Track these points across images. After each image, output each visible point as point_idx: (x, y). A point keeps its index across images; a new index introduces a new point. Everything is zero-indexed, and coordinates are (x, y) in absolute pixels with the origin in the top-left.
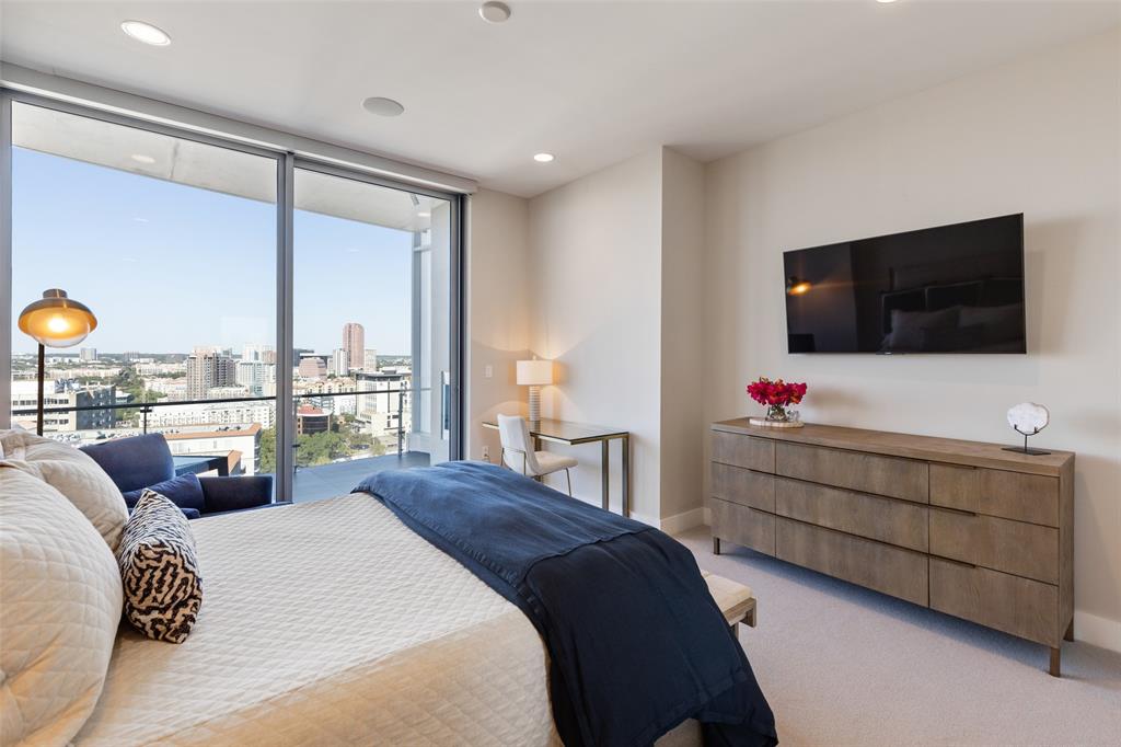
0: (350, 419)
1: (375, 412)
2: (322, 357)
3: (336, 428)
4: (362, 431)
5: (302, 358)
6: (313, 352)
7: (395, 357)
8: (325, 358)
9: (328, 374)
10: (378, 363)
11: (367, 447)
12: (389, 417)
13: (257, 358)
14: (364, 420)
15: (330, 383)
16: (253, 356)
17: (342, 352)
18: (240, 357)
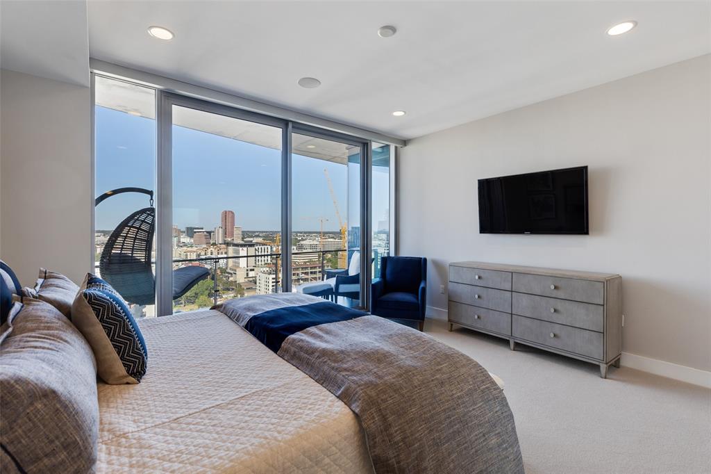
0: (224, 271)
1: (238, 267)
2: (207, 232)
4: (231, 279)
6: (202, 229)
7: (255, 232)
8: (209, 233)
9: (212, 242)
10: (243, 235)
11: (233, 289)
12: (247, 270)
14: (232, 272)
15: (212, 249)
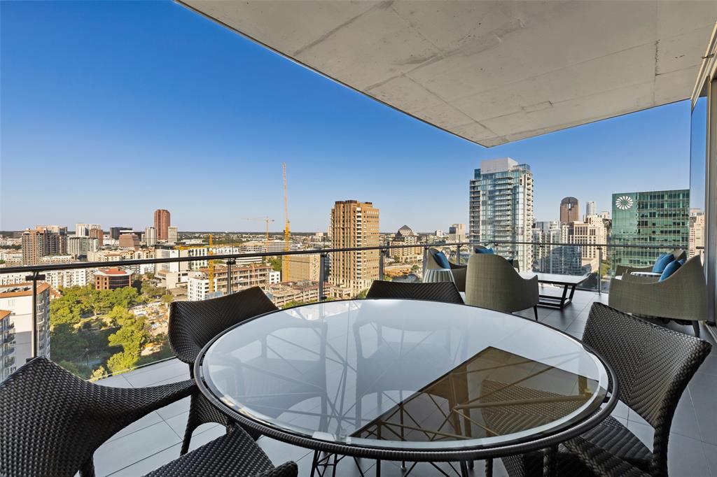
0: (152, 276)
1: (168, 272)
4: (159, 285)
5: (121, 233)
7: (195, 233)
8: (139, 234)
9: (141, 244)
10: (179, 236)
11: (160, 296)
12: (179, 275)
14: (161, 277)
15: (140, 251)
16: (84, 233)
17: (152, 229)
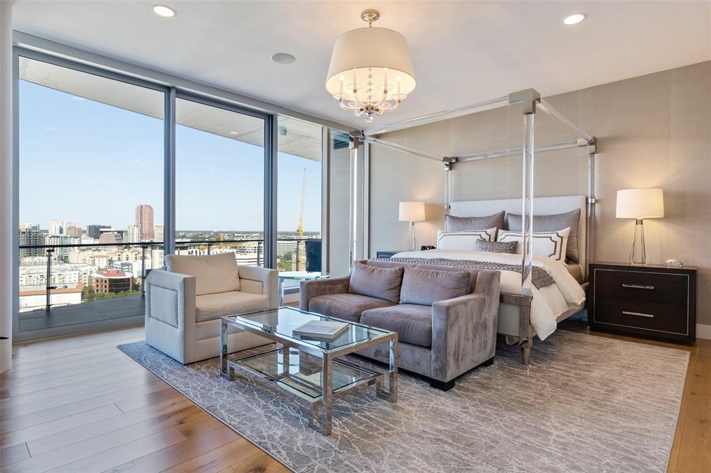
2: (118, 232)
3: (136, 287)
5: (102, 232)
6: (110, 228)
13: (61, 232)
15: (127, 253)
16: (58, 231)
17: (135, 228)
18: (47, 231)
